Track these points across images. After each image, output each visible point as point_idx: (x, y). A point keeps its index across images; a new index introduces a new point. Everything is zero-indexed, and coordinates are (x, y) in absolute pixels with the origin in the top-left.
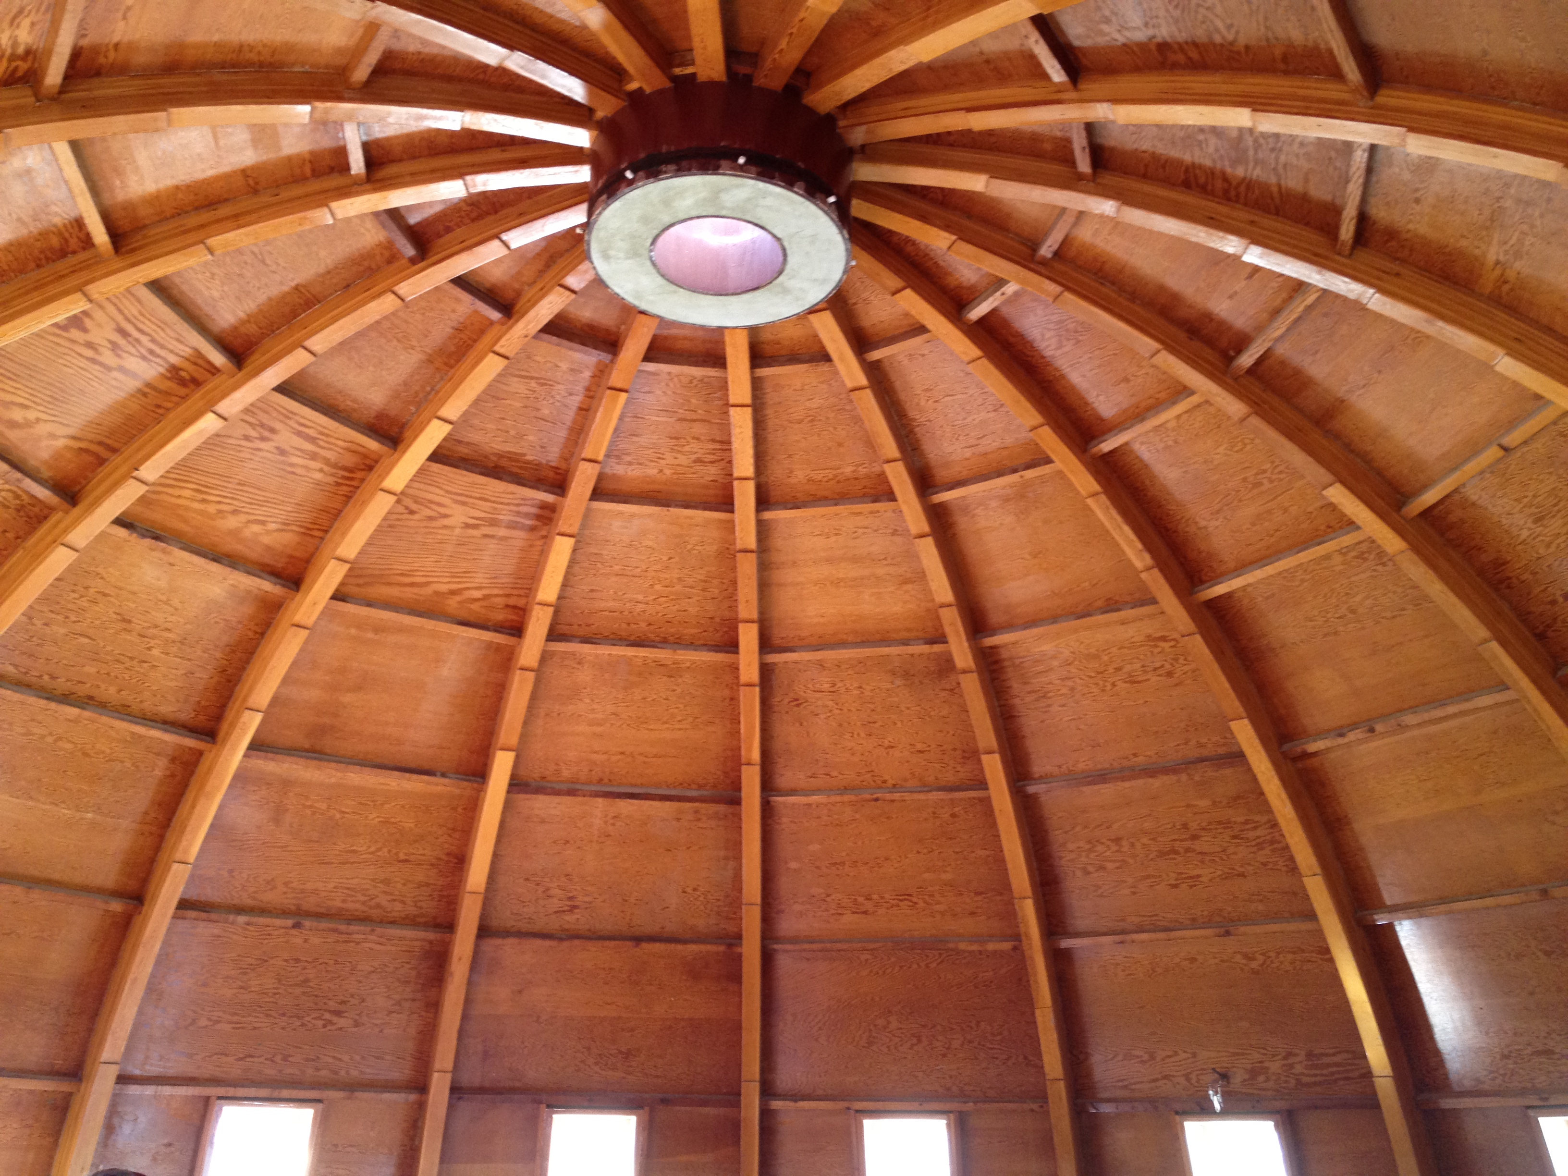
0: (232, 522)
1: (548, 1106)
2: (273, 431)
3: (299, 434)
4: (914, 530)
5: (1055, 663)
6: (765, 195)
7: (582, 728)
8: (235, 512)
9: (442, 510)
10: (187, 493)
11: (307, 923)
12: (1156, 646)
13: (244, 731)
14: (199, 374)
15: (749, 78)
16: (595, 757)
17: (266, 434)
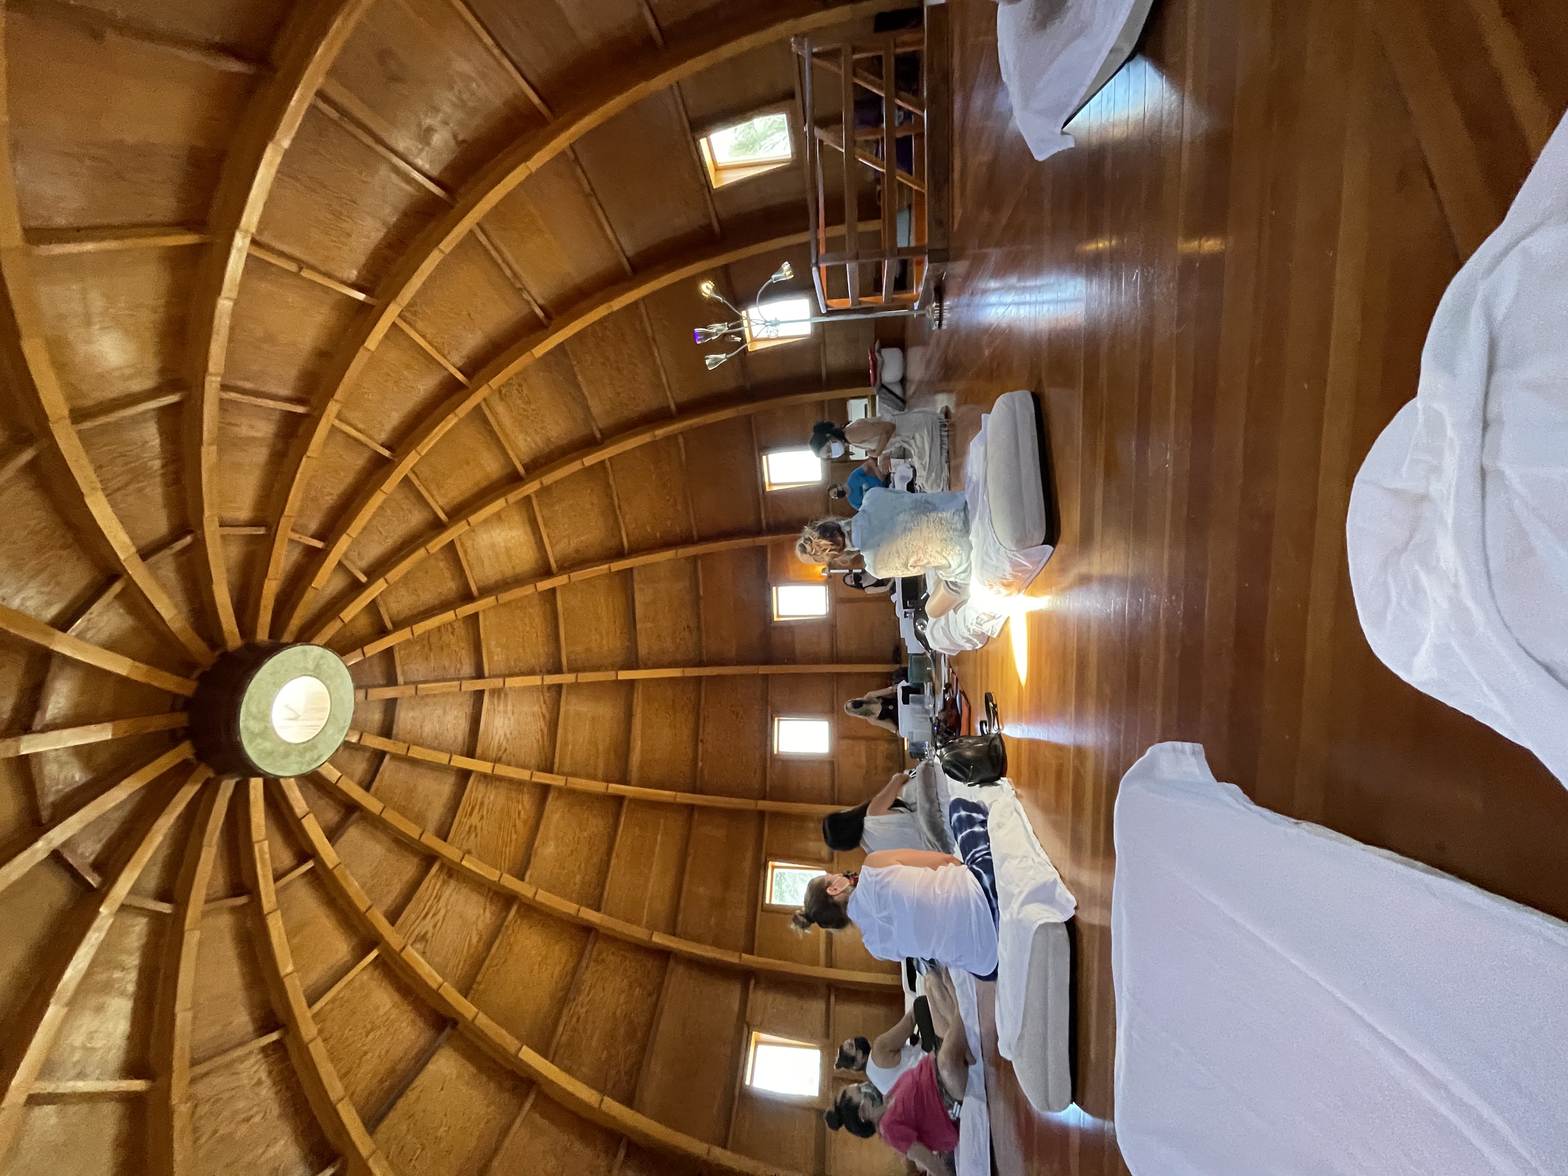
0: (520, 824)
1: (771, 623)
2: (471, 827)
3: (471, 814)
4: (467, 527)
5: (529, 439)
6: (249, 713)
7: (604, 642)
8: (515, 826)
9: (503, 737)
10: (508, 850)
11: (700, 737)
12: (505, 395)
13: (618, 789)
14: (445, 870)
15: (185, 728)
16: (618, 634)
17: (473, 828)
